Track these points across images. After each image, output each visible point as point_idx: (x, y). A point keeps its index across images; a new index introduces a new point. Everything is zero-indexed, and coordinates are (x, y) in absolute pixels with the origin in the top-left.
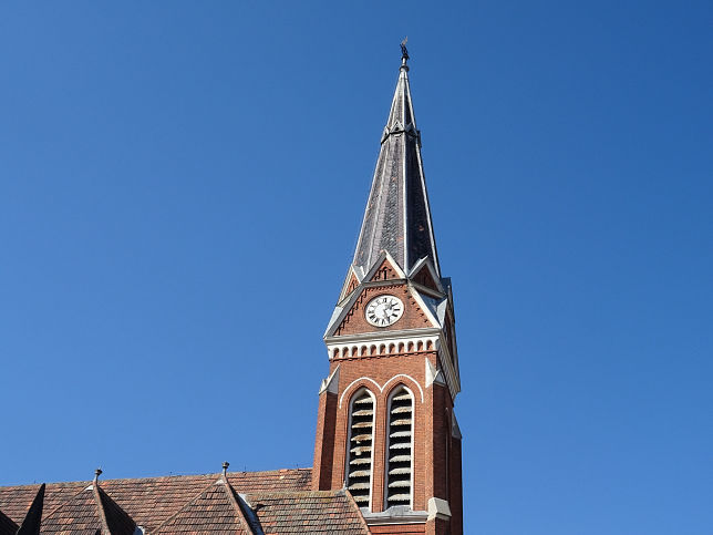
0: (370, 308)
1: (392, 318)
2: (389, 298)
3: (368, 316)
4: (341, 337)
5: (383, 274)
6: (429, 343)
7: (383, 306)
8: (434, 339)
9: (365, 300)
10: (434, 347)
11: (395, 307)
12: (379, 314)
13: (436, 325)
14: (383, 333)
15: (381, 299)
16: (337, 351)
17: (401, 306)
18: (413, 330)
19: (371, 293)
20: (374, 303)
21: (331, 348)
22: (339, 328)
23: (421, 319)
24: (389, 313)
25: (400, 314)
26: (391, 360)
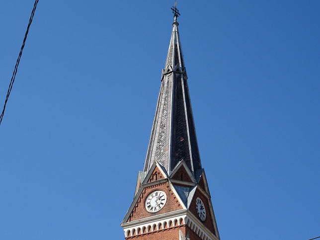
0: (148, 201)
1: (161, 205)
2: (159, 192)
3: (147, 206)
4: (132, 222)
5: (155, 177)
6: (181, 220)
7: (155, 199)
8: (184, 217)
9: (145, 195)
10: (184, 223)
11: (162, 198)
12: (153, 204)
13: (185, 208)
14: (154, 217)
15: (154, 194)
16: (129, 232)
17: (165, 197)
18: (171, 213)
19: (148, 191)
20: (150, 197)
21: (126, 230)
22: (130, 217)
23: (177, 205)
24: (159, 202)
25: (164, 202)
26: (159, 234)
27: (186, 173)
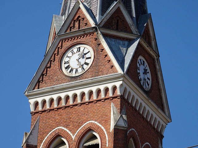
0: (66, 59)
1: (85, 66)
2: (82, 47)
3: (64, 66)
4: (41, 90)
5: (77, 24)
6: (115, 88)
7: (76, 56)
8: (118, 84)
9: (61, 51)
10: (118, 92)
11: (87, 56)
12: (74, 64)
13: (120, 71)
14: (74, 83)
15: (75, 49)
16: (36, 104)
17: (91, 54)
18: (99, 78)
19: (67, 44)
20: (69, 54)
21: (32, 101)
22: (39, 82)
23: (108, 66)
24: (82, 61)
25: (90, 61)
26: (81, 108)
27: (124, 20)
